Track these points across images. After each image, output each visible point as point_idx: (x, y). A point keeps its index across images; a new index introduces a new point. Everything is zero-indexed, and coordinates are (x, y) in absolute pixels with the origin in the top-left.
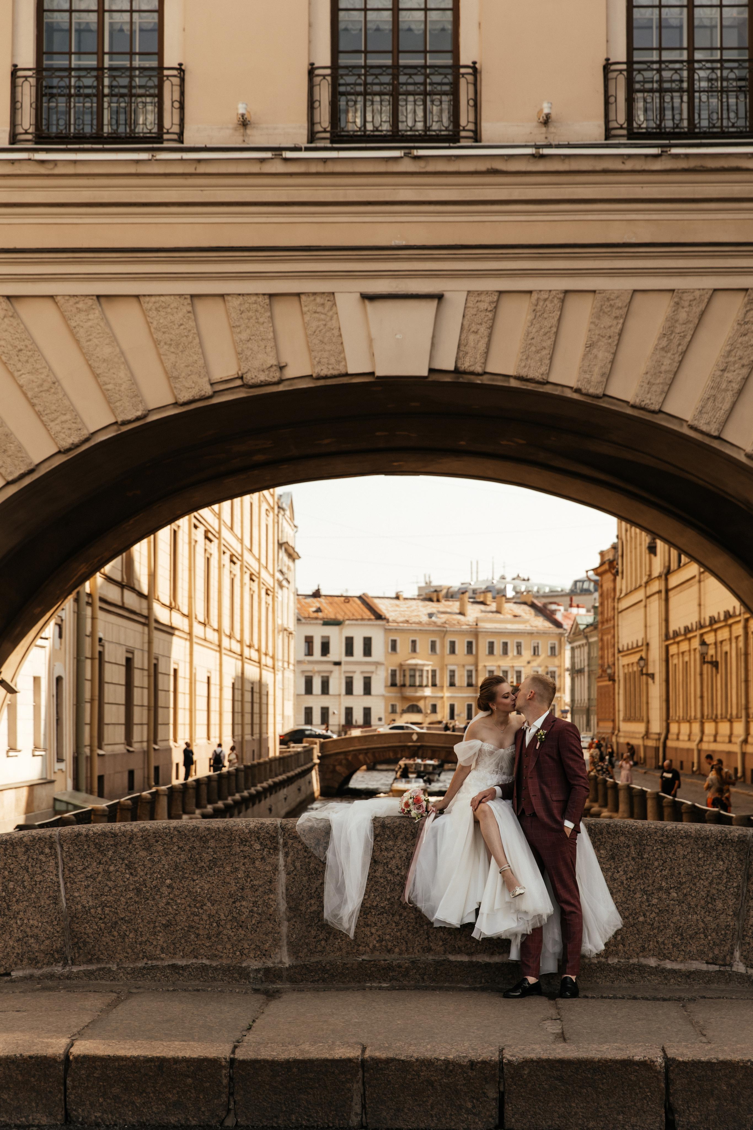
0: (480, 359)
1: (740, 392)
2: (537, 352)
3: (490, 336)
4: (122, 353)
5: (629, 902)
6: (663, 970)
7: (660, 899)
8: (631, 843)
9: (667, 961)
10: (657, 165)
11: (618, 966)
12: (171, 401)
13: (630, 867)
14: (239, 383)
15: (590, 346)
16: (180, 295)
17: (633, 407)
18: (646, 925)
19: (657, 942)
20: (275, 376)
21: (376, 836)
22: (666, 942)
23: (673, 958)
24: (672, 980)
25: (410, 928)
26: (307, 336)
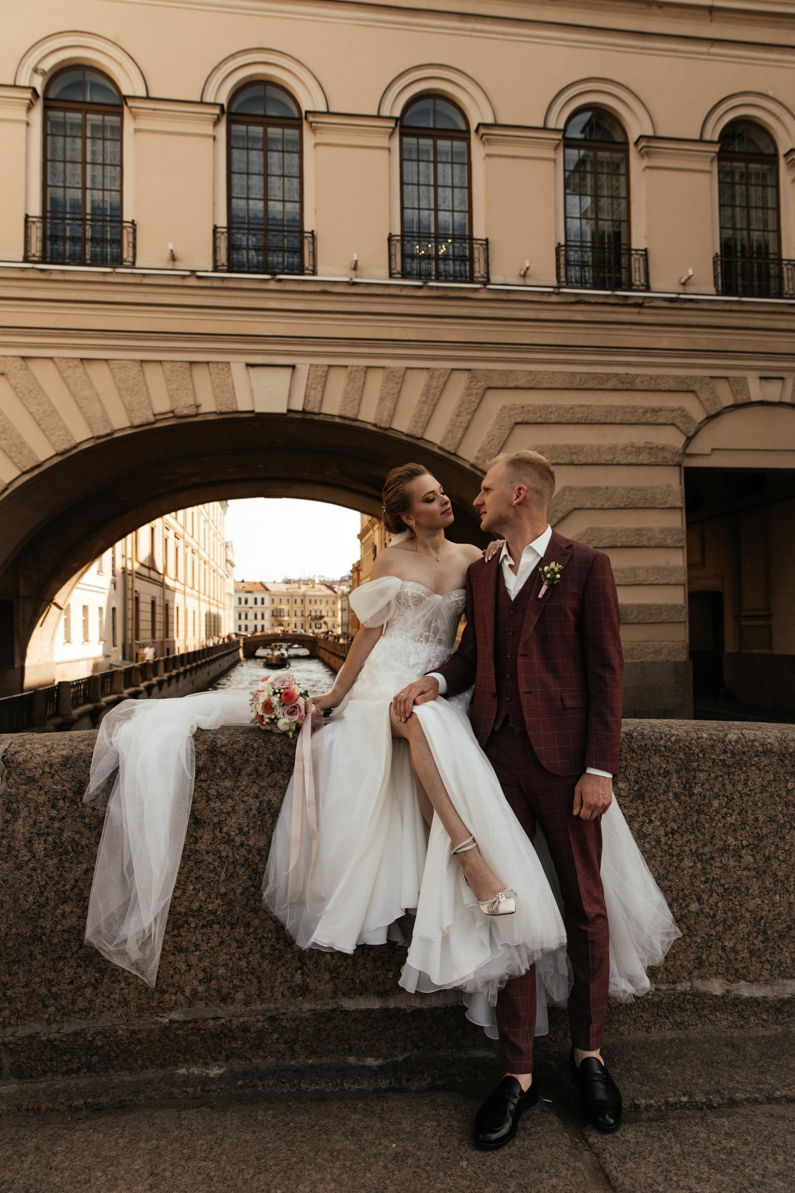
0: (317, 405)
1: (467, 428)
2: (351, 402)
3: (323, 391)
4: (97, 395)
5: (670, 876)
6: (737, 1001)
7: (725, 868)
8: (671, 767)
9: (743, 982)
10: (421, 293)
11: (657, 999)
12: (128, 424)
13: (672, 811)
14: (171, 415)
15: (382, 399)
16: (134, 360)
17: (407, 435)
18: (702, 918)
19: (724, 948)
20: (193, 411)
21: (199, 771)
22: (739, 947)
23: (751, 977)
24: (752, 1018)
25: (267, 950)
26: (213, 388)
